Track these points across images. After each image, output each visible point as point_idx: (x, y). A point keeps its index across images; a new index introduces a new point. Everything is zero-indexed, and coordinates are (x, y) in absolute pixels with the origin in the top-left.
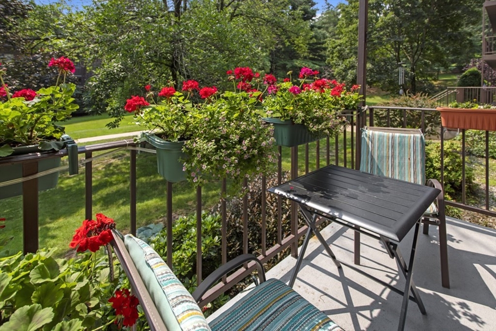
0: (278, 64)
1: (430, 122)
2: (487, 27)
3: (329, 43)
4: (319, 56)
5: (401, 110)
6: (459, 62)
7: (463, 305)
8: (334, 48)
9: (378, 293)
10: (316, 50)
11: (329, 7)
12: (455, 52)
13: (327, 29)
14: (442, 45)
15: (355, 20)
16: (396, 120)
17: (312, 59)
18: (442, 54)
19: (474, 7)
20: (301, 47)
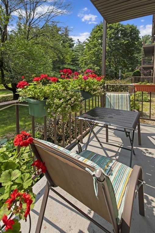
0: (56, 66)
1: (124, 89)
2: (143, 55)
3: (80, 58)
4: (76, 63)
5: (112, 86)
6: (132, 67)
7: (146, 150)
8: (83, 60)
9: (117, 151)
10: (74, 61)
11: (80, 43)
12: (132, 64)
13: (79, 52)
14: (127, 61)
15: (92, 49)
16: (111, 89)
17: (72, 64)
18: (127, 64)
19: (139, 47)
20: (68, 59)
